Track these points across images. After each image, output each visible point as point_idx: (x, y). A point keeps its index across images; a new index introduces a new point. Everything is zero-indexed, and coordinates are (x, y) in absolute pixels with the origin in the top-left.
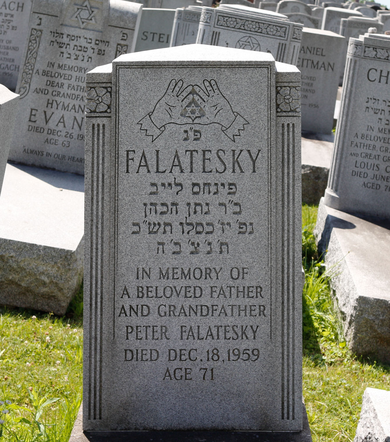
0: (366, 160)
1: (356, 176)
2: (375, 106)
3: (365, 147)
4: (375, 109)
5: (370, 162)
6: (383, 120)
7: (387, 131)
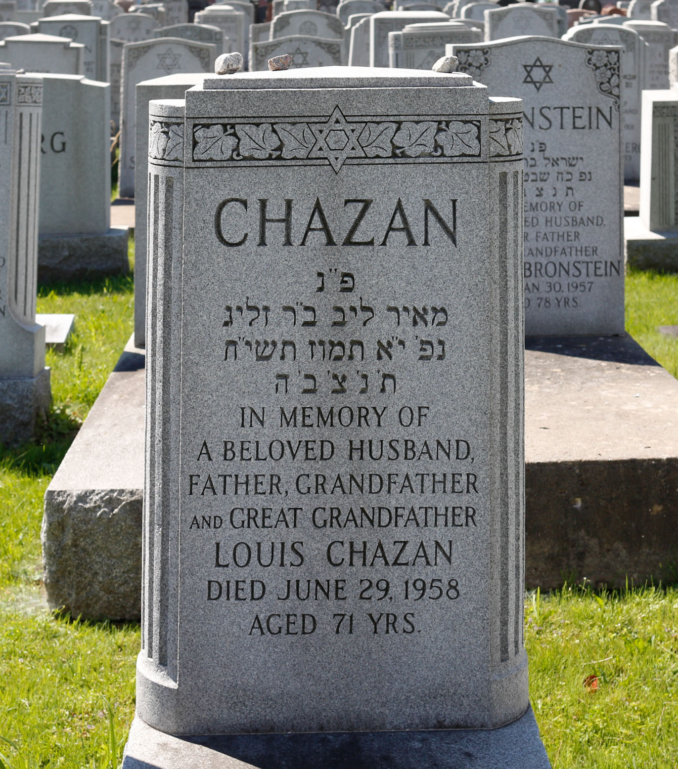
0: (250, 535)
1: (224, 597)
2: (258, 333)
3: (242, 489)
4: (258, 343)
5: (268, 537)
6: (293, 380)
7: (313, 419)
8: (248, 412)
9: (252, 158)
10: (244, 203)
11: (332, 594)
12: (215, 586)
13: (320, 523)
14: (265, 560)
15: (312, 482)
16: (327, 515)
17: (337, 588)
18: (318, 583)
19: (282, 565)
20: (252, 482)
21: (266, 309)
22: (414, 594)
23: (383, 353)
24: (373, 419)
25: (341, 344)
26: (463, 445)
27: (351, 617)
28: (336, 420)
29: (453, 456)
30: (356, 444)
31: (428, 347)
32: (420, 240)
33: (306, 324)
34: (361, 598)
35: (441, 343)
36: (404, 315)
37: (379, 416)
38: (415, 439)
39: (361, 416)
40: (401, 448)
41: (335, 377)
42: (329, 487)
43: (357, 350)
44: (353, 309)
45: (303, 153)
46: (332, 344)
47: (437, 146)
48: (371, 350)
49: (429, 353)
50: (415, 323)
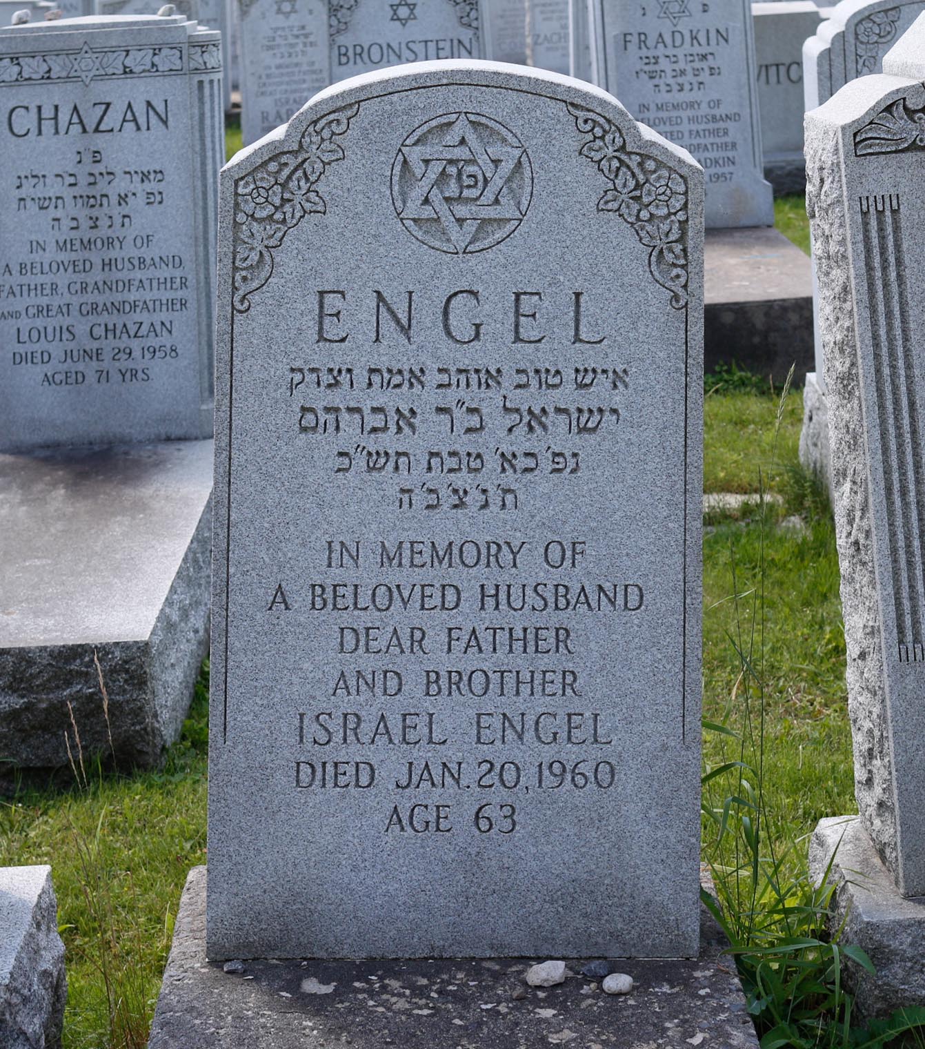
1: (24, 362)
2: (40, 192)
3: (33, 293)
6: (63, 222)
7: (77, 245)
8: (34, 244)
9: (30, 79)
10: (27, 108)
11: (94, 358)
12: (18, 357)
13: (85, 312)
14: (50, 338)
15: (78, 286)
16: (89, 307)
17: (97, 354)
18: (85, 351)
19: (61, 340)
20: (39, 288)
21: (44, 176)
22: (148, 356)
23: (122, 202)
24: (117, 244)
25: (94, 197)
26: (177, 259)
27: (108, 372)
28: (93, 246)
29: (171, 266)
30: (107, 261)
31: (151, 196)
32: (144, 127)
33: (71, 185)
34: (114, 359)
35: (160, 193)
36: (135, 176)
37: (121, 243)
38: (145, 256)
39: (109, 242)
40: (136, 262)
41: (91, 218)
42: (89, 289)
43: (105, 201)
44: (101, 174)
45: (64, 74)
46: (88, 197)
47: (153, 65)
48: (114, 199)
49: (152, 200)
50: (143, 181)
